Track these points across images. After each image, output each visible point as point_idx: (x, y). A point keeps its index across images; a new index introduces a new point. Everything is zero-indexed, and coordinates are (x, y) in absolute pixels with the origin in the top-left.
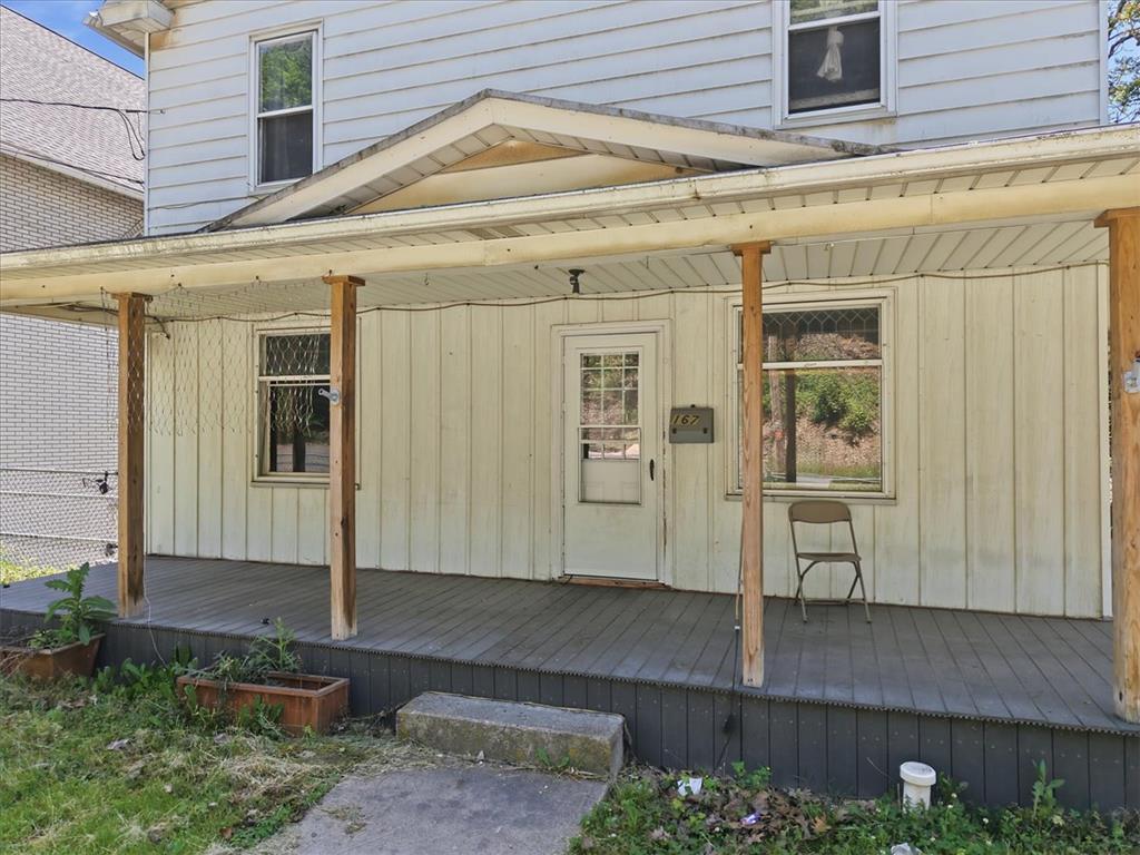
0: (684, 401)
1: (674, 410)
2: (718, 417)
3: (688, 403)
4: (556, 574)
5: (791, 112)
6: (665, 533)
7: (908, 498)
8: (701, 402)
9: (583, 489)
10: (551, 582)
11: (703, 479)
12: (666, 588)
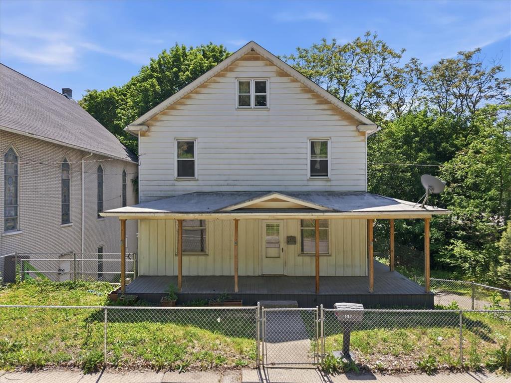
0: (288, 235)
1: (287, 237)
2: (297, 238)
3: (290, 235)
4: (260, 274)
5: (311, 176)
6: (285, 264)
7: (333, 255)
8: (293, 235)
9: (266, 254)
10: (259, 276)
11: (293, 252)
12: (286, 276)
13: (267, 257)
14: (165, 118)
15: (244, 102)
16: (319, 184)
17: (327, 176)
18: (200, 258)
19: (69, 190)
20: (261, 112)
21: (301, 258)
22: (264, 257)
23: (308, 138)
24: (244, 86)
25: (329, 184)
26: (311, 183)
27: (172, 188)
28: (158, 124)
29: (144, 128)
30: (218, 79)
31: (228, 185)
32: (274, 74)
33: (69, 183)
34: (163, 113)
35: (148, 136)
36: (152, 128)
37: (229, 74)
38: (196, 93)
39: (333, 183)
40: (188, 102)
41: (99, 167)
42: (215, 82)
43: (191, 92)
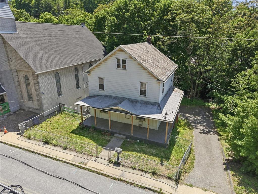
5: (140, 95)
13: (126, 118)
14: (94, 70)
15: (118, 66)
16: (142, 98)
17: (146, 95)
18: (107, 114)
19: (78, 77)
20: (124, 71)
21: (136, 120)
22: (125, 117)
23: (140, 82)
24: (118, 61)
25: (146, 98)
26: (140, 97)
27: (98, 92)
28: (93, 71)
29: (88, 73)
30: (110, 58)
31: (114, 94)
32: (128, 57)
33: (78, 75)
34: (94, 68)
35: (90, 75)
36: (91, 73)
37: (114, 56)
38: (103, 62)
39: (148, 98)
40: (101, 65)
41: (90, 65)
42: (109, 59)
43: (102, 62)
